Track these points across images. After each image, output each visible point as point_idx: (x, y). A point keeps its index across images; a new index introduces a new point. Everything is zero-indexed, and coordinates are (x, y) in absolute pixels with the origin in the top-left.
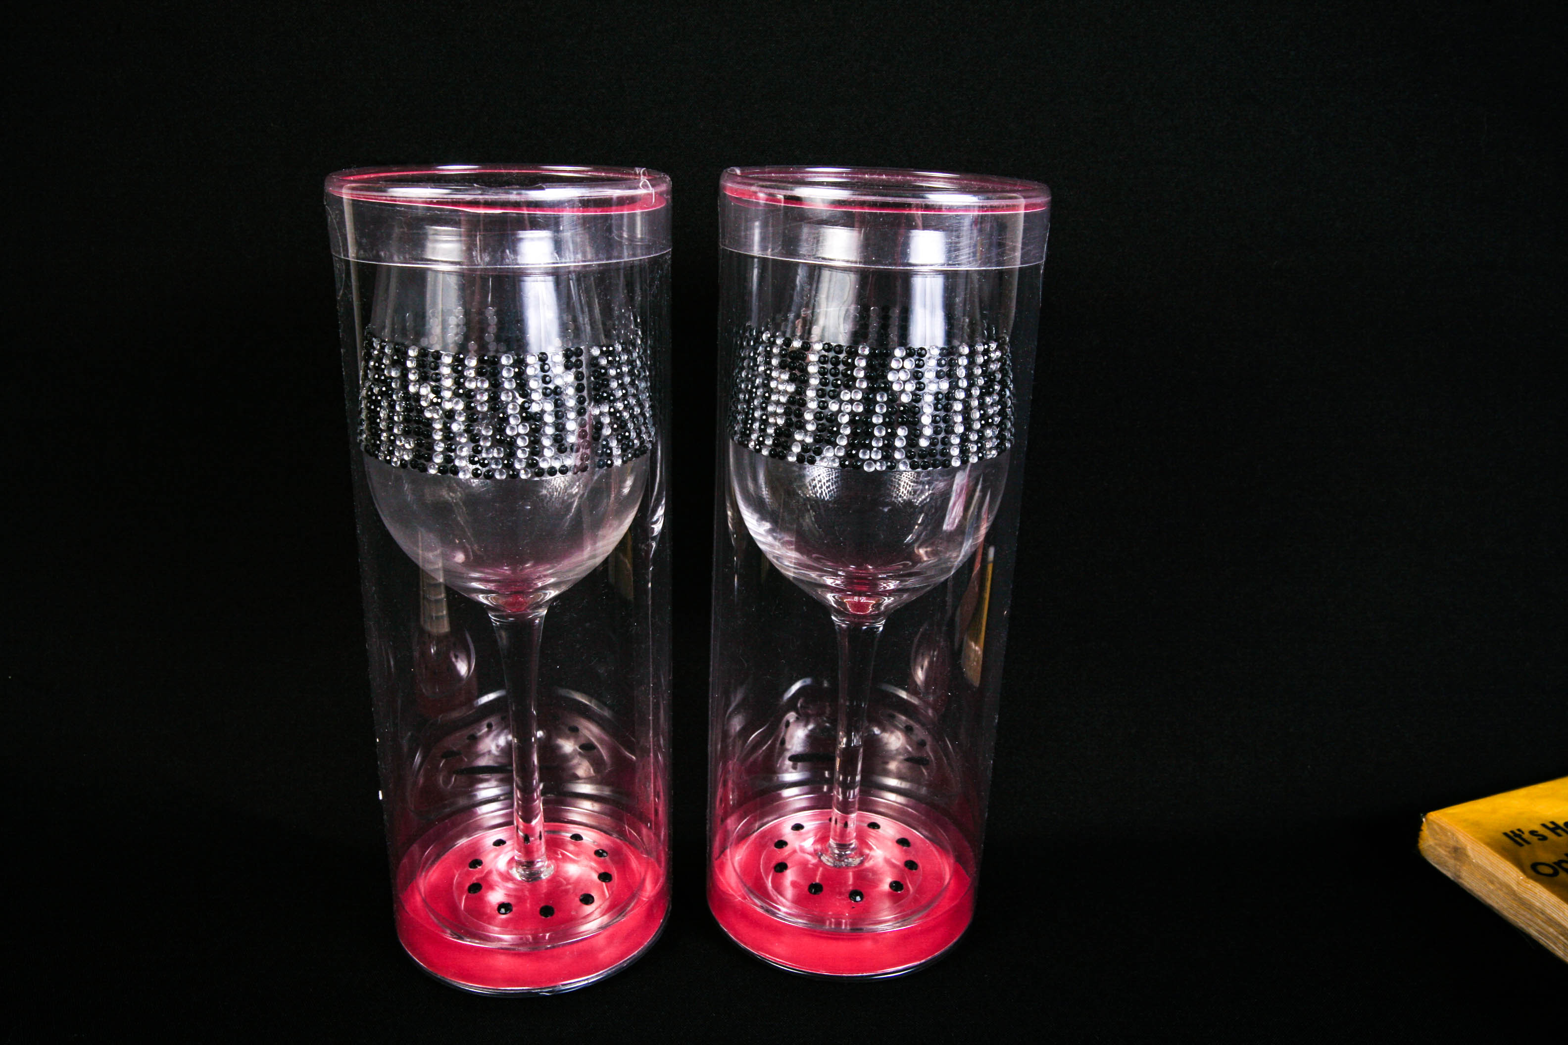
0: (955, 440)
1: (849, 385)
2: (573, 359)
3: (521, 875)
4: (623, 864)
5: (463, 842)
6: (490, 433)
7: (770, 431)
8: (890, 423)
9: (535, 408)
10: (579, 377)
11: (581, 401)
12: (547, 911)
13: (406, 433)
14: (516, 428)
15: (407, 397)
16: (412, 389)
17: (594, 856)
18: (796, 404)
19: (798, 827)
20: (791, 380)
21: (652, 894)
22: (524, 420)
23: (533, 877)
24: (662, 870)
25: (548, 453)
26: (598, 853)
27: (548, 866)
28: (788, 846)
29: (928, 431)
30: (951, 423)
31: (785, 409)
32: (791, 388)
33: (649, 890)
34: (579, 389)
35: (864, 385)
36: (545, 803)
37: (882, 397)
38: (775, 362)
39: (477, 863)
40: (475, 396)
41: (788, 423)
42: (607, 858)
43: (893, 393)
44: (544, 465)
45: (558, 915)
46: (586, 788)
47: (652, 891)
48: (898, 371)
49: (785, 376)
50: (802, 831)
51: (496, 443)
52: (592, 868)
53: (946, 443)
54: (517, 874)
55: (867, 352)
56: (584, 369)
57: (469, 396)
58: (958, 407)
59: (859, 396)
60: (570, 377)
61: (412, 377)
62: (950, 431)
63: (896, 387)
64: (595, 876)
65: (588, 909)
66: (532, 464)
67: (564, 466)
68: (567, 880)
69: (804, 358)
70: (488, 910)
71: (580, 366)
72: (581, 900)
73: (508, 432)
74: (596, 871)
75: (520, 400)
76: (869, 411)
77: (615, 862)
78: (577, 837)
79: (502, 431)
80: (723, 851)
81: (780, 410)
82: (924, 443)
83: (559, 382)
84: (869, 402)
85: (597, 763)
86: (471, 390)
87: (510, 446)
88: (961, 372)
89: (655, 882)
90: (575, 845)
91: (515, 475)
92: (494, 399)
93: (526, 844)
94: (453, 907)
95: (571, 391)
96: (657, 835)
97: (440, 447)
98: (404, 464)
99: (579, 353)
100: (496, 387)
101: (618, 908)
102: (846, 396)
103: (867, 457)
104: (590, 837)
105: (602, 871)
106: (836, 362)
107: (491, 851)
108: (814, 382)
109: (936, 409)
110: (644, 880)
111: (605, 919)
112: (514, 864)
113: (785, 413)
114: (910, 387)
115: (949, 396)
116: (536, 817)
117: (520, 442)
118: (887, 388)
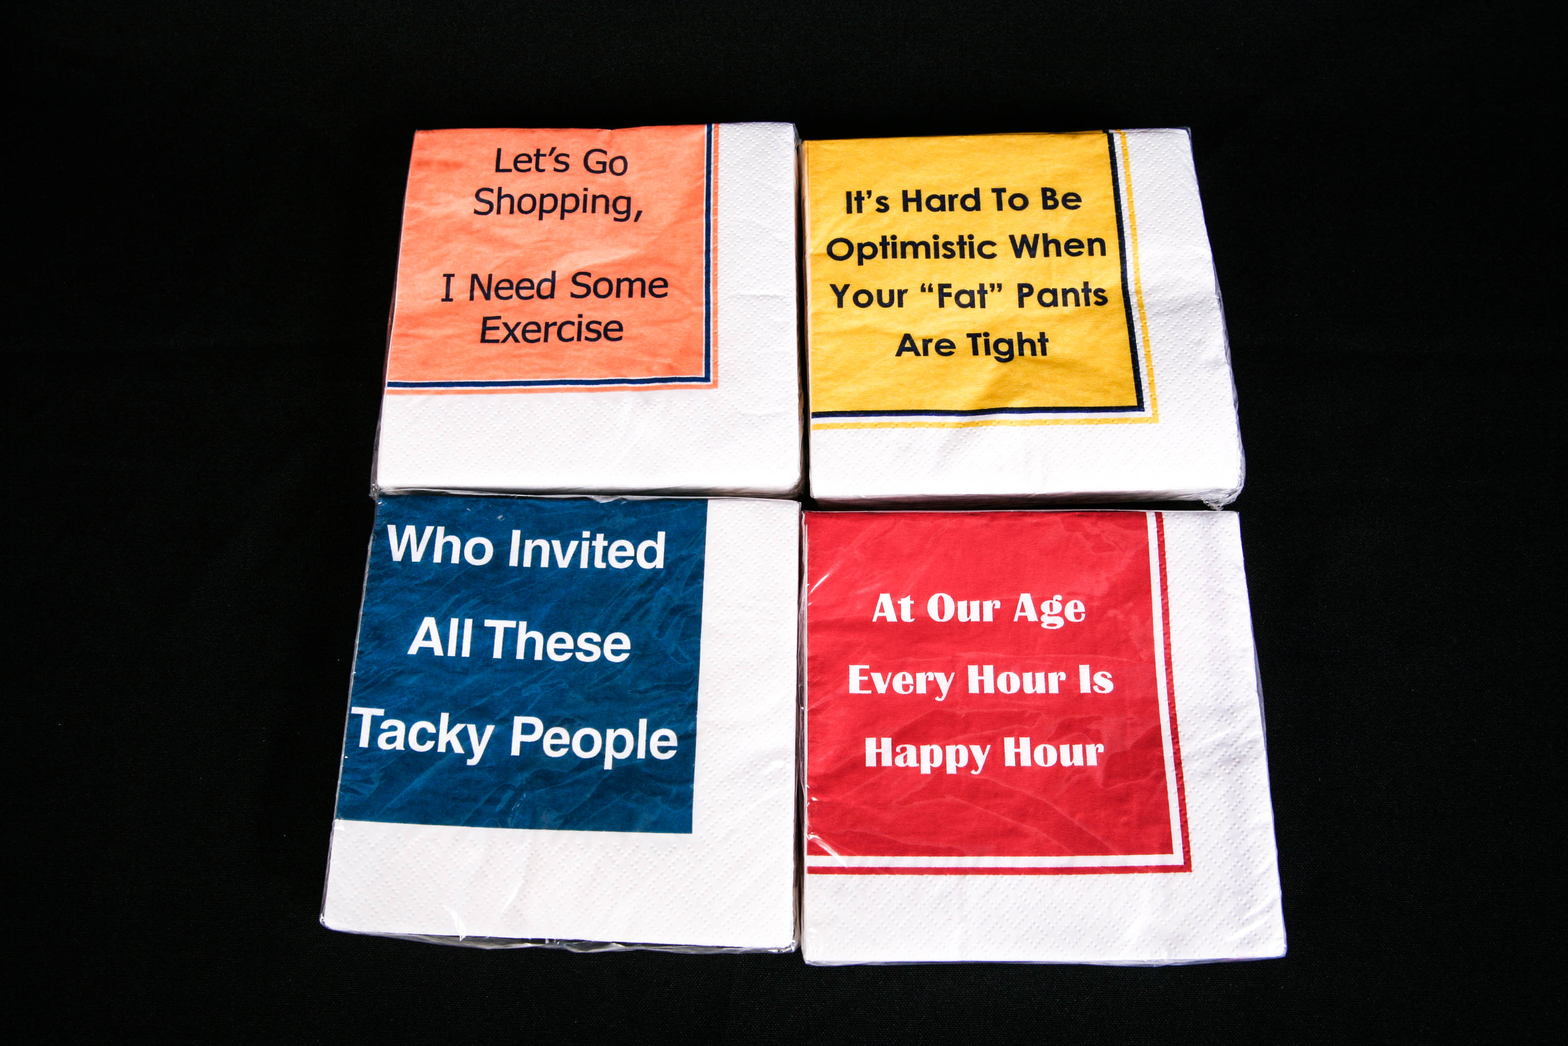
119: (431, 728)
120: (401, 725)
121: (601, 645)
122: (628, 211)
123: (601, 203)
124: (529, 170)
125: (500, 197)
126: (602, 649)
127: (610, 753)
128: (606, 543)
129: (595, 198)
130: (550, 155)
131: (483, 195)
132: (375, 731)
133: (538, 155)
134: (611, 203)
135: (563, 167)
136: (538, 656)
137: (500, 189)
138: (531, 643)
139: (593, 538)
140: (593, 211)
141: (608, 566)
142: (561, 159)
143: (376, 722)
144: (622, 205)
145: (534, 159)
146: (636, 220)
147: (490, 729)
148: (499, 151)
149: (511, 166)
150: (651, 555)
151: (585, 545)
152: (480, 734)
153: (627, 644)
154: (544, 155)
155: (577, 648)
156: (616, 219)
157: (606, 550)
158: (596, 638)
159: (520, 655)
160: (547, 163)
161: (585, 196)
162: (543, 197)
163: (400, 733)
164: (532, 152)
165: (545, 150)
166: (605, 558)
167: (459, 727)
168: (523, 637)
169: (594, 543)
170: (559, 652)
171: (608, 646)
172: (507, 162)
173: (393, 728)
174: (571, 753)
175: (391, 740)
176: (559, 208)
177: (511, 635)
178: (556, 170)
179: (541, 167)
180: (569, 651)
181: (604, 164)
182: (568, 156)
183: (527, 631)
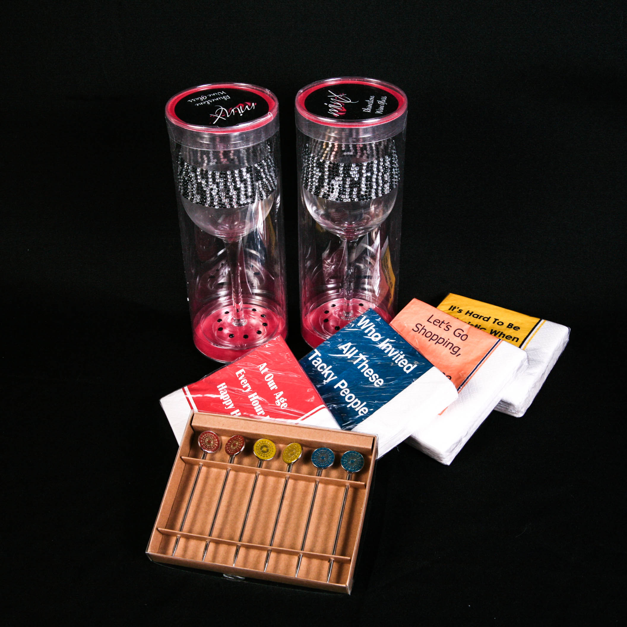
0: (373, 191)
1: (338, 175)
2: (249, 170)
3: (236, 324)
4: (271, 319)
5: (214, 312)
6: (225, 195)
7: (314, 187)
8: (351, 187)
9: (238, 186)
10: (251, 175)
11: (252, 182)
12: (246, 337)
13: (198, 193)
14: (233, 193)
15: (198, 183)
16: (199, 181)
17: (260, 317)
18: (321, 180)
19: (334, 306)
20: (320, 171)
21: (282, 329)
22: (235, 190)
23: (240, 325)
24: (285, 322)
25: (242, 199)
26: (262, 316)
27: (245, 321)
28: (330, 313)
29: (364, 190)
30: (372, 185)
31: (318, 180)
32: (320, 174)
33: (280, 328)
34: (251, 178)
35: (342, 176)
36: (243, 297)
37: (348, 179)
38: (314, 165)
39: (220, 320)
40: (219, 184)
41: (319, 185)
42: (266, 318)
43: (352, 178)
44: (241, 203)
45: (250, 338)
46: (257, 291)
47: (282, 328)
48: (353, 171)
49: (318, 170)
50: (335, 307)
51: (226, 198)
52: (260, 321)
53: (370, 191)
54: (234, 324)
55: (343, 165)
56: (253, 172)
57: (218, 184)
58: (374, 180)
59: (341, 179)
60: (249, 175)
61: (199, 177)
62: (371, 187)
63: (353, 176)
64: (261, 324)
65: (260, 335)
66: (238, 203)
67: (248, 202)
68: (252, 325)
69: (324, 165)
70: (224, 336)
71: (252, 171)
72: (257, 333)
73: (230, 194)
74: (262, 322)
75: (233, 184)
76: (344, 184)
77: (268, 319)
78: (254, 310)
79: (228, 194)
80: (306, 315)
81: (317, 181)
82: (362, 193)
83: (245, 178)
84: (344, 180)
85: (261, 280)
86: (218, 182)
87: (231, 198)
88: (375, 169)
89: (282, 326)
90: (254, 313)
91: (232, 207)
92: (226, 185)
93: (237, 313)
94: (213, 335)
95: (249, 180)
96: (283, 309)
97: (209, 199)
98: (197, 203)
99: (251, 167)
100: (226, 181)
101: (270, 335)
102: (337, 178)
103: (344, 198)
104: (259, 310)
105: (264, 322)
106: (333, 168)
107: (224, 316)
108: (327, 173)
109: (367, 182)
110: (279, 324)
111: (266, 339)
112: (233, 321)
113: (318, 182)
114: (357, 176)
115: (371, 177)
116: (240, 302)
117: (234, 197)
118: (350, 176)
119: (325, 367)
120: (321, 361)
121: (376, 379)
122: (456, 352)
123: (450, 345)
124: (437, 325)
125: (423, 329)
126: (376, 380)
127: (352, 404)
128: (403, 358)
129: (450, 343)
130: (446, 324)
131: (418, 326)
132: (315, 358)
133: (443, 322)
134: (453, 347)
135: (447, 329)
136: (362, 371)
137: (424, 326)
138: (364, 366)
139: (401, 355)
140: (446, 347)
141: (398, 363)
142: (448, 327)
143: (317, 356)
144: (456, 350)
145: (441, 323)
146: (457, 356)
147: (336, 377)
148: (433, 315)
149: (432, 322)
150: (408, 368)
151: (399, 354)
152: (333, 376)
153: (381, 384)
154: (445, 323)
155: (371, 376)
156: (451, 353)
157: (401, 359)
158: (378, 377)
159: (359, 367)
160: (444, 326)
161: (447, 341)
162: (435, 335)
163: (319, 363)
164: (441, 321)
165: (446, 322)
166: (398, 361)
167: (331, 371)
168: (364, 364)
169: (401, 356)
170: (367, 374)
171: (378, 381)
172: (432, 320)
173: (319, 361)
174: (344, 397)
175: (316, 363)
176: (436, 341)
177: (362, 361)
178: (444, 329)
179: (440, 326)
180: (369, 375)
181: (460, 334)
182: (451, 327)
183: (366, 363)
